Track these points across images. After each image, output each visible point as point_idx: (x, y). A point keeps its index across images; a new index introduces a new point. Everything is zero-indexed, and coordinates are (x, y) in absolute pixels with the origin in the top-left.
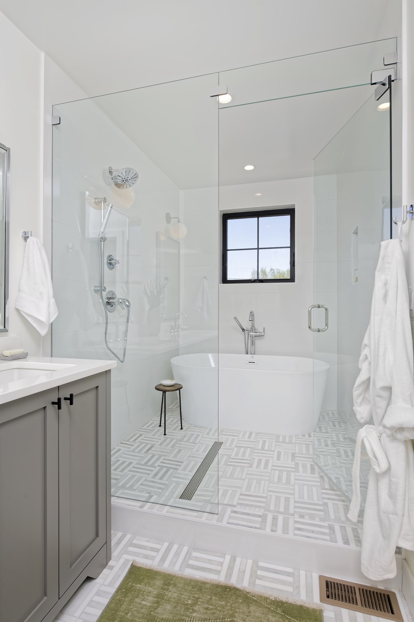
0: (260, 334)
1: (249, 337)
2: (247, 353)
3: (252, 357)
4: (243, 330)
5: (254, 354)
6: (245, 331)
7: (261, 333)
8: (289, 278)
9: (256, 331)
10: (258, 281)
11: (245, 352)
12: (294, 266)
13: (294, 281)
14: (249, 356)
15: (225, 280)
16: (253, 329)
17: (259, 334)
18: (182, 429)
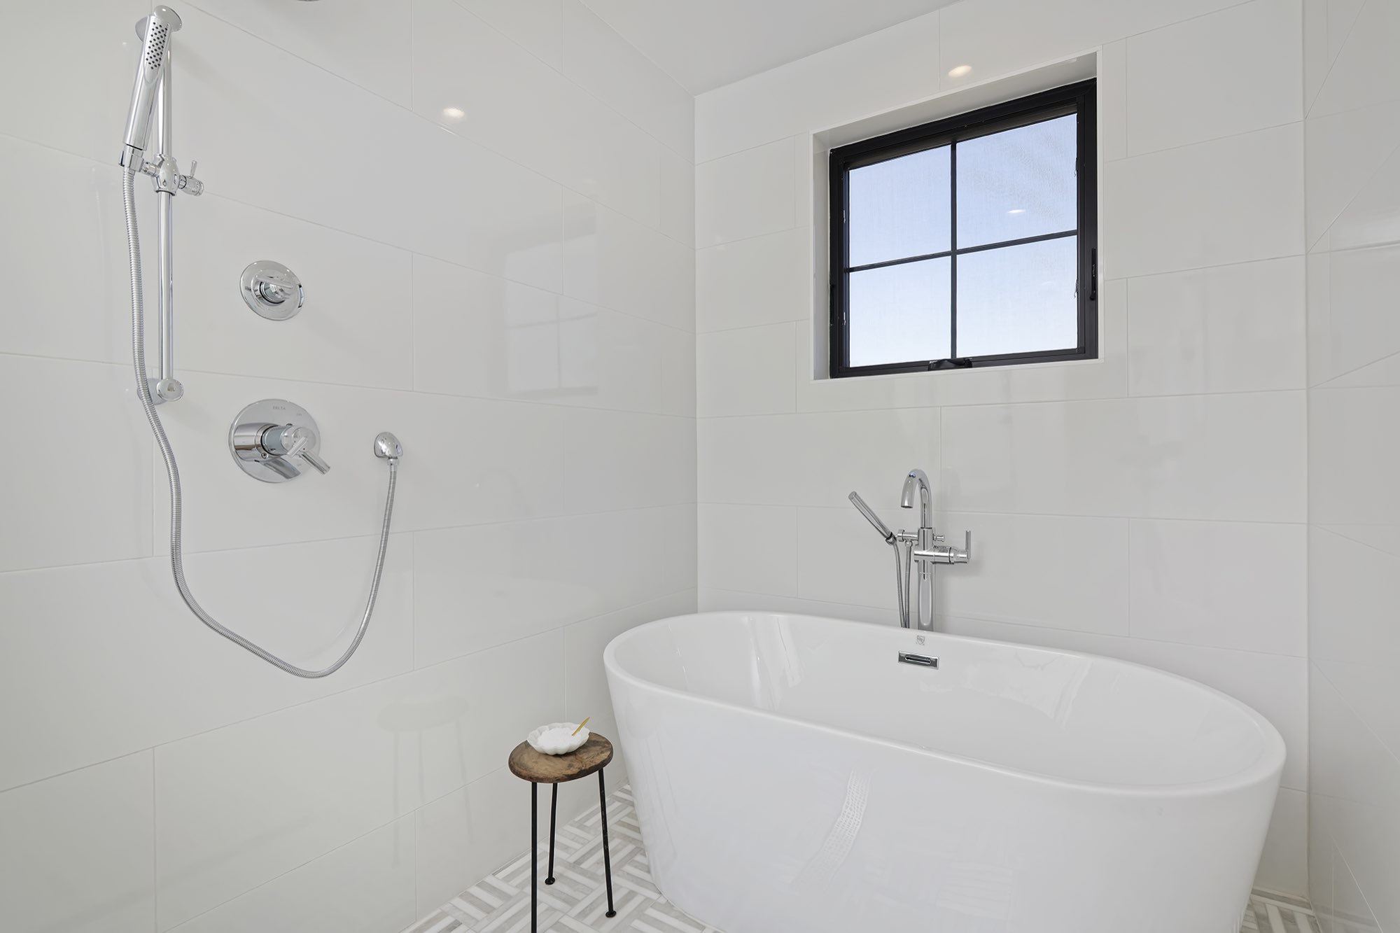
0: (952, 555)
1: (914, 565)
2: (906, 624)
3: (921, 640)
4: (890, 537)
5: (930, 628)
6: (898, 542)
7: (957, 551)
8: (1074, 345)
9: (937, 543)
10: (952, 365)
11: (897, 618)
12: (1094, 297)
13: (1093, 354)
14: (912, 633)
15: (838, 365)
16: (926, 534)
17: (947, 554)
18: (611, 913)
